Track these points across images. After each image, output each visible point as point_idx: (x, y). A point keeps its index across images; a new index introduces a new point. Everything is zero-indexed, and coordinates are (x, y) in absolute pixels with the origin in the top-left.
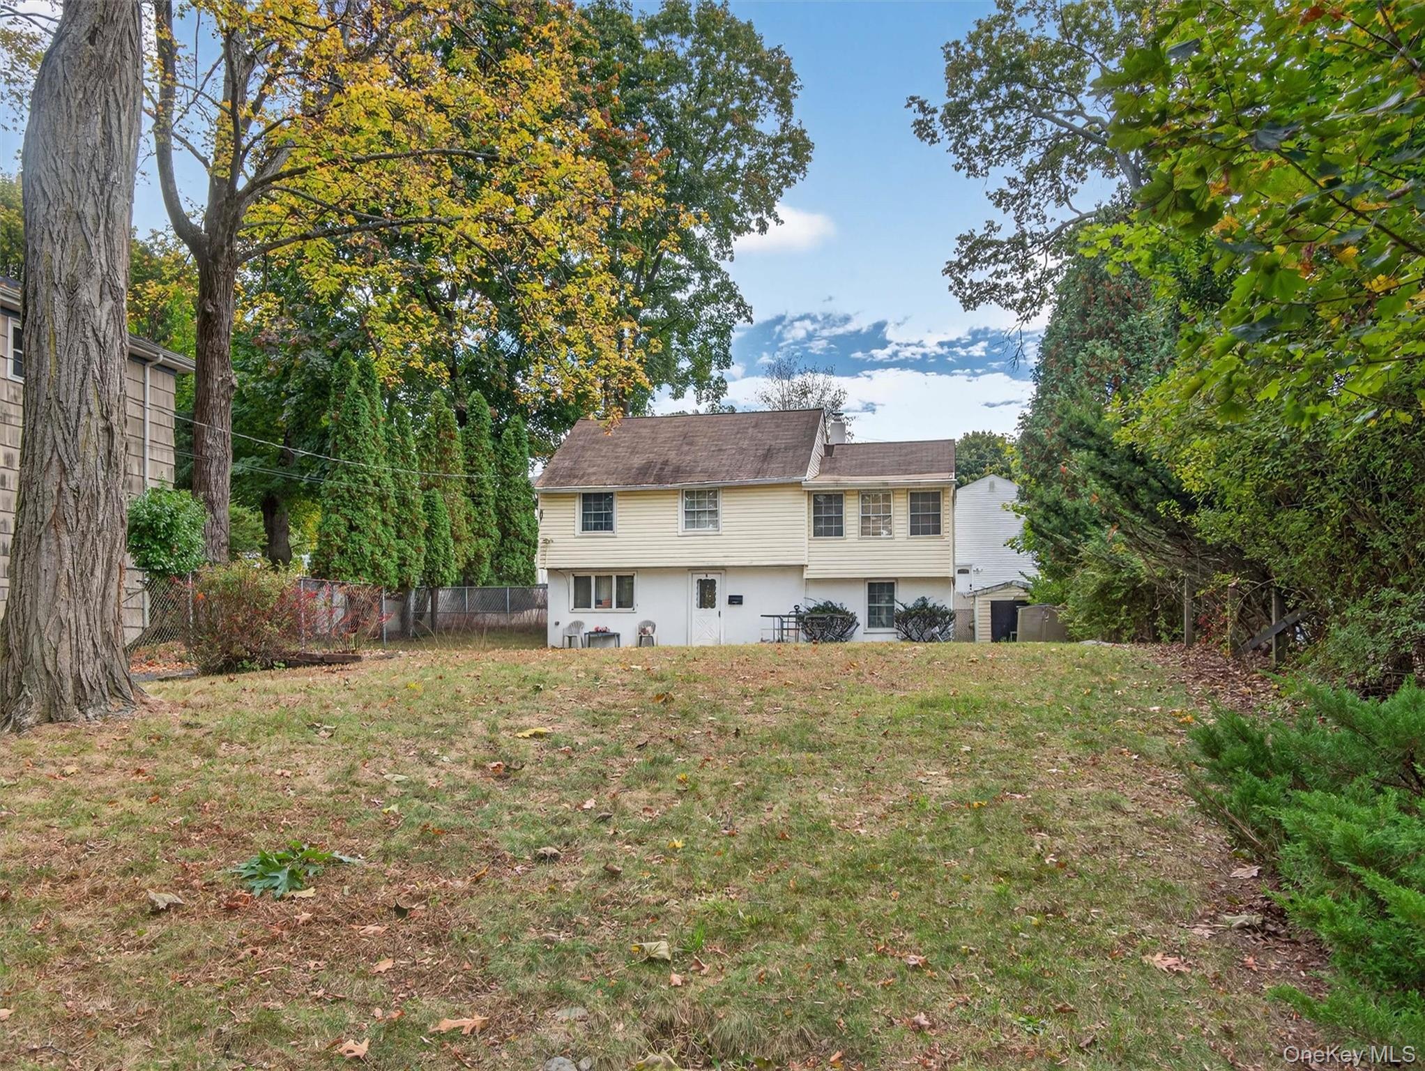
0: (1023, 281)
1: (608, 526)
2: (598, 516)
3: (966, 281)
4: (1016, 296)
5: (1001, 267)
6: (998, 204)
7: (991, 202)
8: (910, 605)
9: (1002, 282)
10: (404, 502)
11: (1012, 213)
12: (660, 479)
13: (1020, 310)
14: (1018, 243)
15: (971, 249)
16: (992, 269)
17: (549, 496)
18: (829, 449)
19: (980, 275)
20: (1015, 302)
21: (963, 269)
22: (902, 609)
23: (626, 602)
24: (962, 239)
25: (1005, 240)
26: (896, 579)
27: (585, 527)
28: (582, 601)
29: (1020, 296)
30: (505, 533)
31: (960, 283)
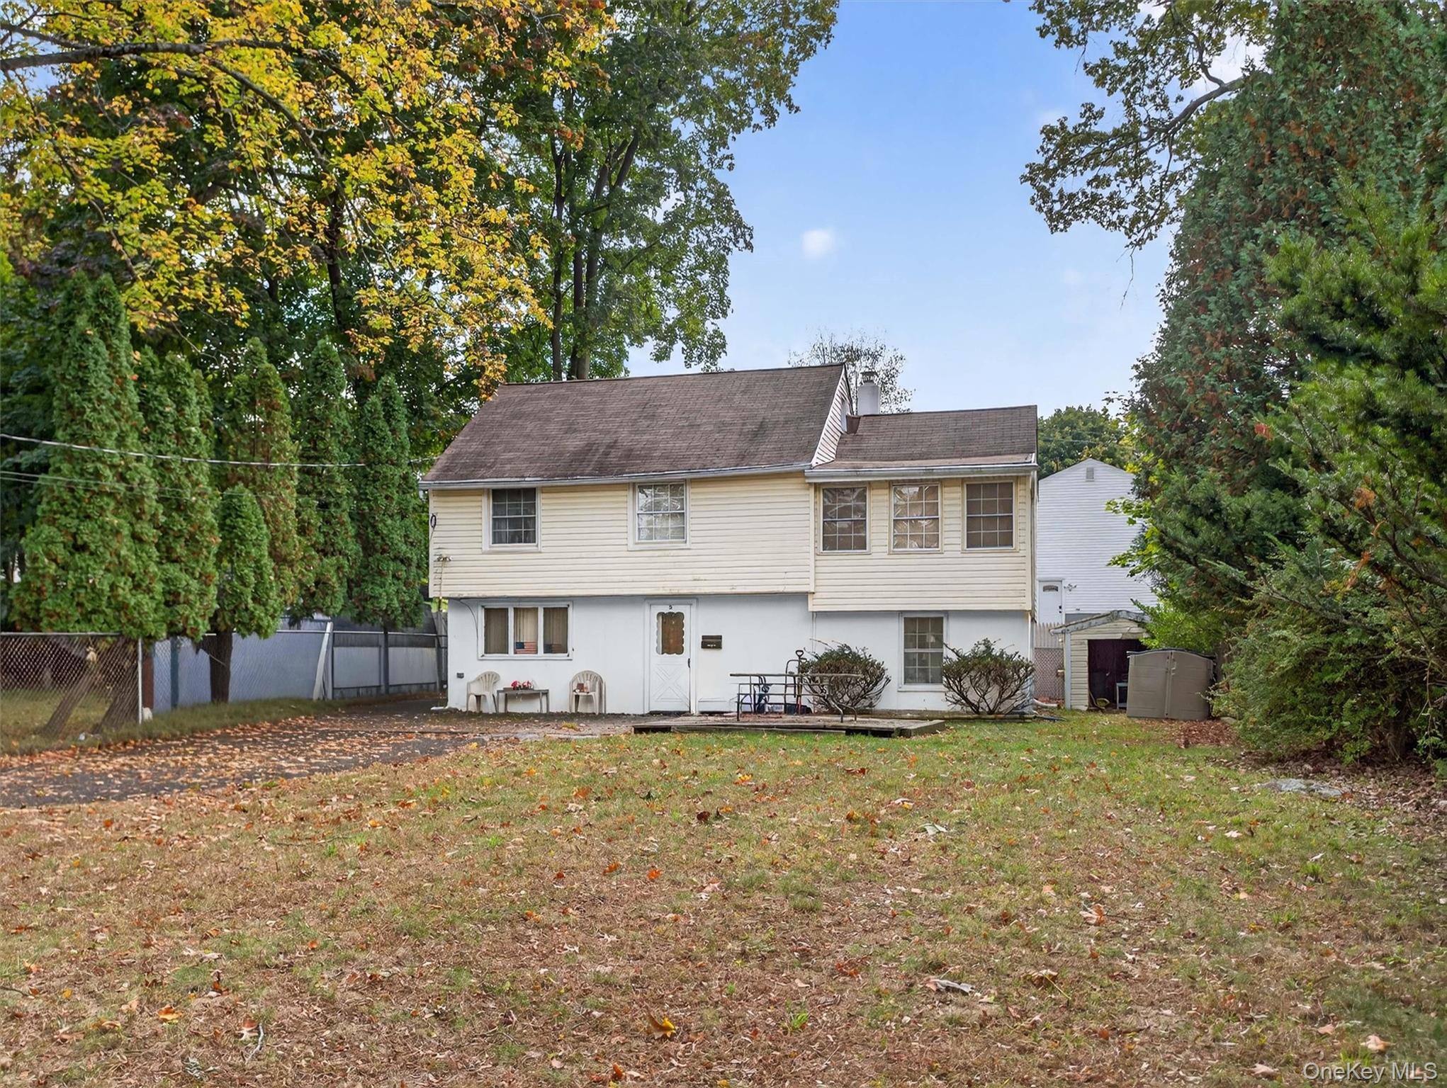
0: (1136, 190)
1: (530, 537)
2: (514, 523)
3: (1055, 192)
4: (1123, 212)
5: (1103, 171)
6: (1100, 82)
7: (1091, 79)
8: (966, 651)
9: (1105, 192)
10: (175, 504)
11: (1119, 96)
12: (602, 470)
13: (1129, 232)
14: (1127, 135)
15: (1062, 146)
16: (1090, 174)
17: (443, 493)
18: (853, 423)
19: (1074, 183)
20: (1121, 220)
21: (1050, 174)
22: (955, 658)
23: (557, 646)
24: (1049, 132)
25: (1109, 131)
26: (946, 612)
27: (497, 538)
28: (495, 643)
29: (1130, 211)
30: (368, 548)
31: (1045, 195)
